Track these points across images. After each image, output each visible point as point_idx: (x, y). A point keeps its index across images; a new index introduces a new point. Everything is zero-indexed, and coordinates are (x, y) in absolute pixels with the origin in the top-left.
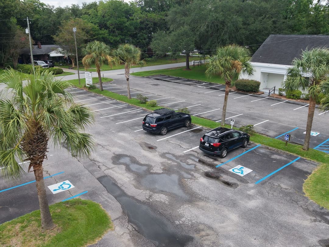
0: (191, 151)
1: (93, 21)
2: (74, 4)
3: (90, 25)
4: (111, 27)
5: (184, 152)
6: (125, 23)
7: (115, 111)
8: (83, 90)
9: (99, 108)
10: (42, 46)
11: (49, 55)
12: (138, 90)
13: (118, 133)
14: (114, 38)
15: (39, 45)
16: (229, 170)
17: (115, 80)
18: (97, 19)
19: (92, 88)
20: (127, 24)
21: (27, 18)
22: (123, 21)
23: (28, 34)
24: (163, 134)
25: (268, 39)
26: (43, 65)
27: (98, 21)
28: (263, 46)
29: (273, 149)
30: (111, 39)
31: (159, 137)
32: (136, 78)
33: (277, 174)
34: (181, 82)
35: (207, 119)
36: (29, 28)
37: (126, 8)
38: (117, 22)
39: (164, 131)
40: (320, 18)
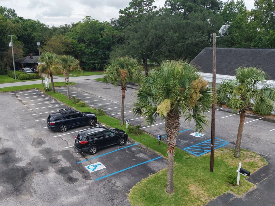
0: (71, 147)
1: (73, 37)
2: (66, 24)
3: (70, 40)
4: (88, 42)
5: (64, 148)
6: (99, 38)
7: (47, 110)
8: (42, 92)
9: (37, 107)
10: (33, 57)
11: (38, 63)
12: (87, 93)
13: (28, 129)
14: (90, 50)
15: (31, 56)
16: (85, 167)
17: (78, 84)
18: (78, 35)
19: (48, 90)
20: (100, 39)
21: (10, 35)
22: (97, 37)
23: (12, 47)
24: (63, 131)
25: (203, 51)
26: (28, 72)
27: (78, 37)
28: (197, 58)
29: (144, 148)
30: (87, 51)
31: (58, 133)
32: (97, 83)
33: (124, 172)
34: (131, 87)
35: (117, 118)
36: (12, 43)
37: (101, 27)
38: (92, 37)
39: (64, 128)
40: (250, 33)
